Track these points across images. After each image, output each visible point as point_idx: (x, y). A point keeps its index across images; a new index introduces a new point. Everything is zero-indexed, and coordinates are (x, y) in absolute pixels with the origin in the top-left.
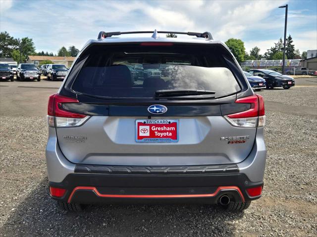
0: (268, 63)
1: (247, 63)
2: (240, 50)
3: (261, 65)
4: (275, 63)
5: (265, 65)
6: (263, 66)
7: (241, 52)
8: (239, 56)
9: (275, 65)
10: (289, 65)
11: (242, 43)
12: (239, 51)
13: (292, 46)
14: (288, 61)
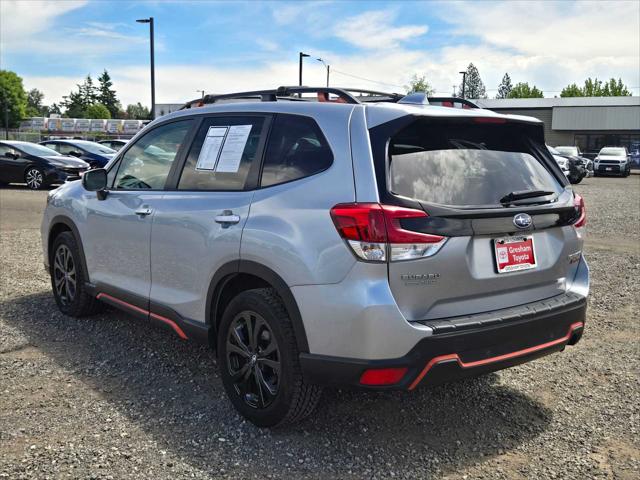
0: (79, 125)
1: (34, 122)
2: (15, 94)
3: (64, 129)
4: (93, 125)
5: (72, 129)
6: (68, 129)
7: (18, 100)
8: (15, 107)
9: (94, 130)
10: (121, 129)
11: (20, 80)
12: (13, 97)
13: (112, 94)
14: (120, 123)
